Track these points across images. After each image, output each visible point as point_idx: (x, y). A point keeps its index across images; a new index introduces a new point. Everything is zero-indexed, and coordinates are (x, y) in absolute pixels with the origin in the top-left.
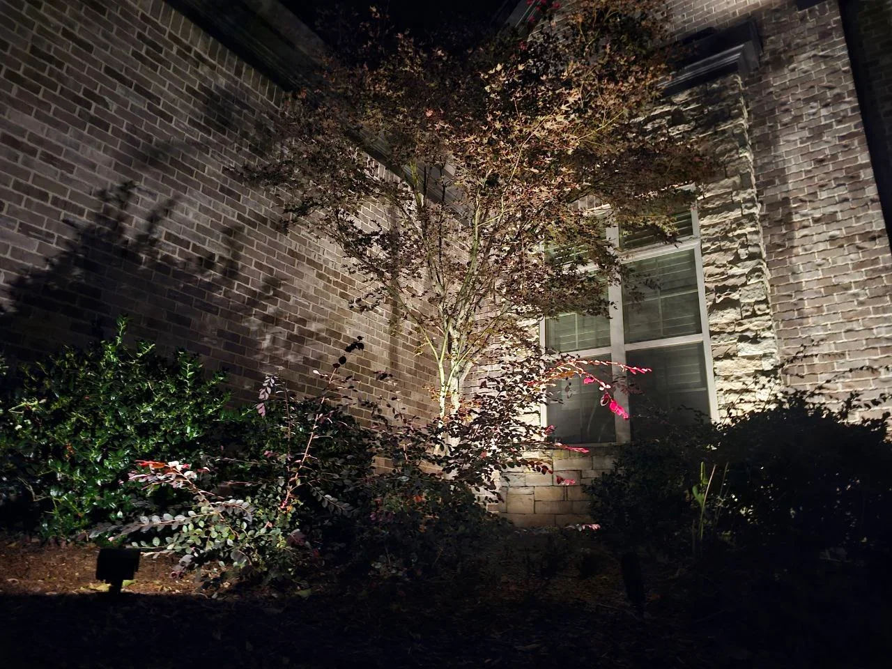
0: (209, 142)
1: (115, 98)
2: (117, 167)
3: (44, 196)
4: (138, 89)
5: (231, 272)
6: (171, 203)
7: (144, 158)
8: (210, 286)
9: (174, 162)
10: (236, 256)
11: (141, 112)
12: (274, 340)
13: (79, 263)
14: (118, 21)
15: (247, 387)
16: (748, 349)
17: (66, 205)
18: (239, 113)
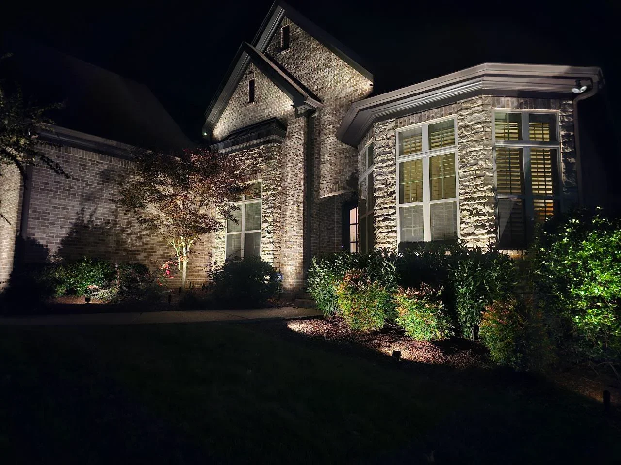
0: (104, 187)
1: (76, 185)
2: (80, 204)
3: (64, 218)
4: (82, 180)
5: (115, 223)
6: (95, 209)
7: (86, 199)
8: (109, 229)
9: (95, 197)
10: (117, 218)
11: (84, 186)
12: (131, 240)
13: (74, 232)
14: (74, 163)
15: (124, 254)
16: (268, 235)
17: (69, 219)
18: (112, 174)
